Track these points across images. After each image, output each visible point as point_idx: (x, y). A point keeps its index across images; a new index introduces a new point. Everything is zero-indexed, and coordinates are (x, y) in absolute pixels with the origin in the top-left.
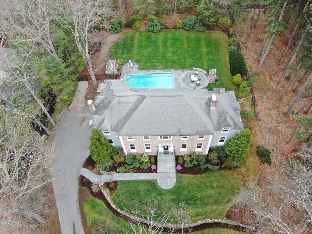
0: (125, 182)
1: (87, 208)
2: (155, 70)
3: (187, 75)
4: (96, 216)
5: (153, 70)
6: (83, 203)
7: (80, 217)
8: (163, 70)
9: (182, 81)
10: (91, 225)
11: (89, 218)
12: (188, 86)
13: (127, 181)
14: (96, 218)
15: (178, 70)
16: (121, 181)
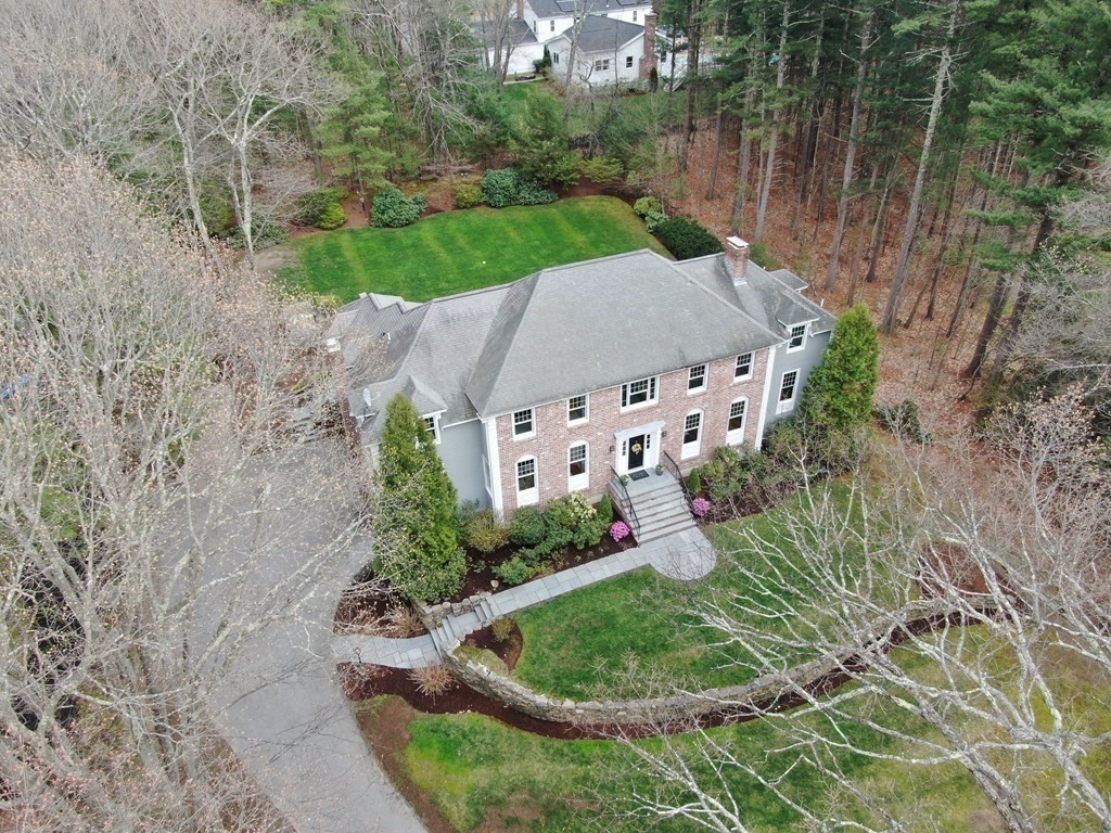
0: (540, 609)
1: (422, 765)
4: (481, 776)
6: (396, 755)
7: (410, 810)
10: (474, 819)
11: (453, 797)
13: (546, 602)
14: (484, 783)
16: (526, 611)
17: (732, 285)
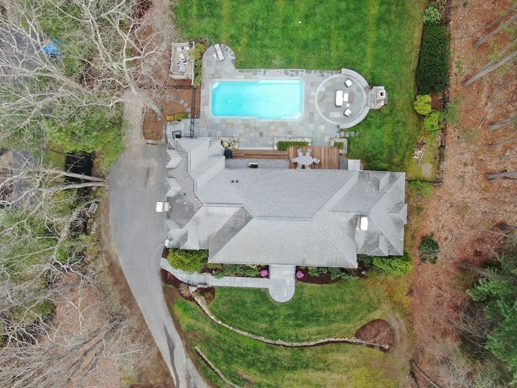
2: (267, 70)
3: (330, 86)
4: (192, 322)
5: (263, 70)
6: (171, 304)
7: (172, 320)
8: (283, 70)
9: (319, 103)
10: (187, 330)
11: (183, 322)
12: (328, 117)
14: (192, 324)
15: (313, 71)
17: (355, 228)
